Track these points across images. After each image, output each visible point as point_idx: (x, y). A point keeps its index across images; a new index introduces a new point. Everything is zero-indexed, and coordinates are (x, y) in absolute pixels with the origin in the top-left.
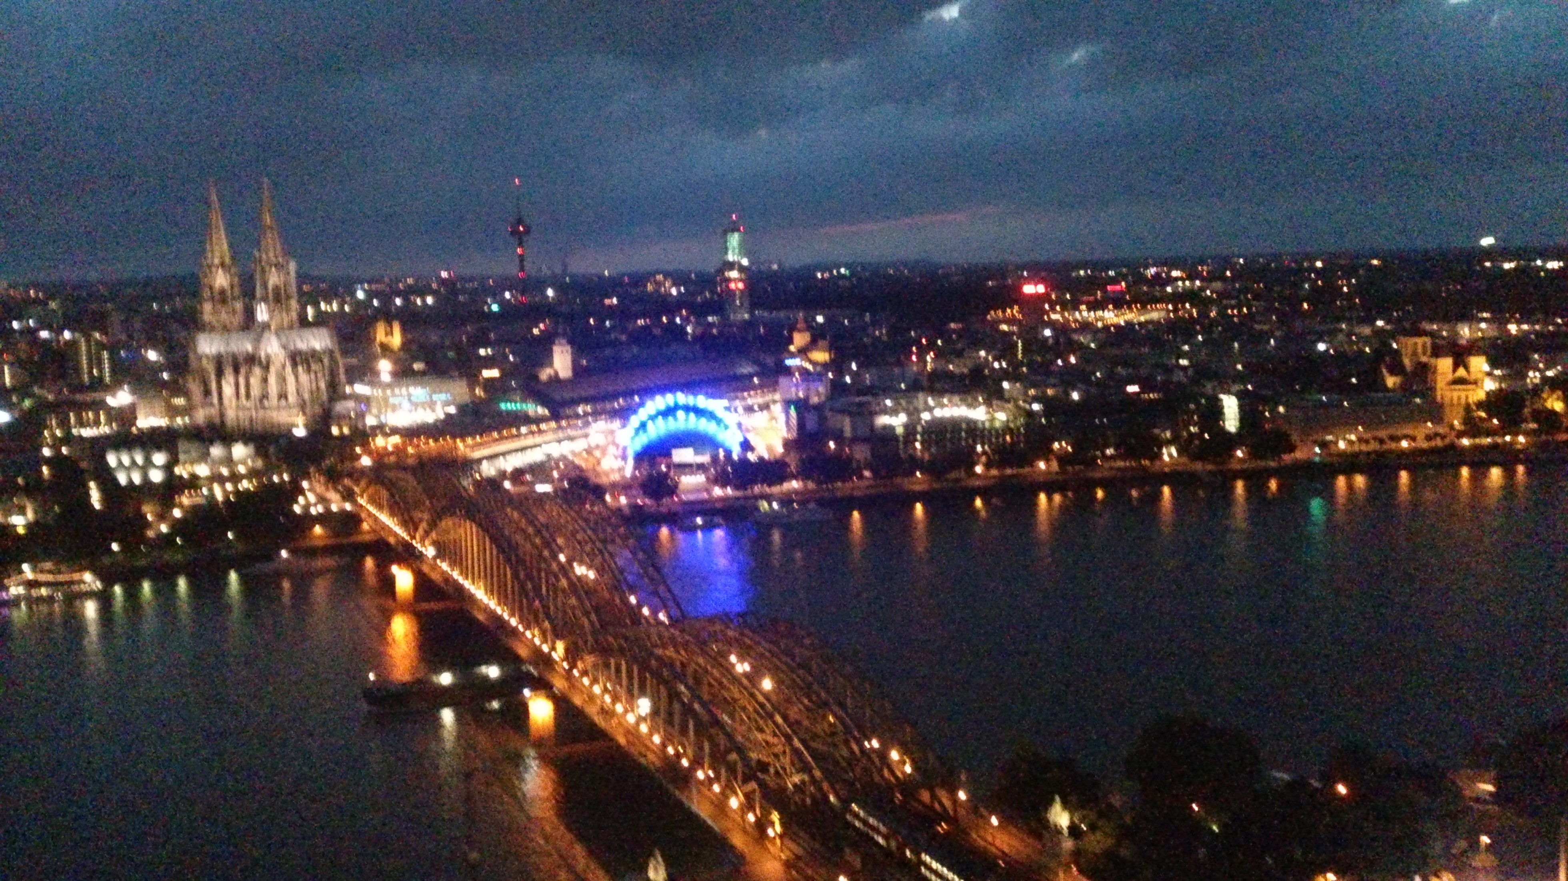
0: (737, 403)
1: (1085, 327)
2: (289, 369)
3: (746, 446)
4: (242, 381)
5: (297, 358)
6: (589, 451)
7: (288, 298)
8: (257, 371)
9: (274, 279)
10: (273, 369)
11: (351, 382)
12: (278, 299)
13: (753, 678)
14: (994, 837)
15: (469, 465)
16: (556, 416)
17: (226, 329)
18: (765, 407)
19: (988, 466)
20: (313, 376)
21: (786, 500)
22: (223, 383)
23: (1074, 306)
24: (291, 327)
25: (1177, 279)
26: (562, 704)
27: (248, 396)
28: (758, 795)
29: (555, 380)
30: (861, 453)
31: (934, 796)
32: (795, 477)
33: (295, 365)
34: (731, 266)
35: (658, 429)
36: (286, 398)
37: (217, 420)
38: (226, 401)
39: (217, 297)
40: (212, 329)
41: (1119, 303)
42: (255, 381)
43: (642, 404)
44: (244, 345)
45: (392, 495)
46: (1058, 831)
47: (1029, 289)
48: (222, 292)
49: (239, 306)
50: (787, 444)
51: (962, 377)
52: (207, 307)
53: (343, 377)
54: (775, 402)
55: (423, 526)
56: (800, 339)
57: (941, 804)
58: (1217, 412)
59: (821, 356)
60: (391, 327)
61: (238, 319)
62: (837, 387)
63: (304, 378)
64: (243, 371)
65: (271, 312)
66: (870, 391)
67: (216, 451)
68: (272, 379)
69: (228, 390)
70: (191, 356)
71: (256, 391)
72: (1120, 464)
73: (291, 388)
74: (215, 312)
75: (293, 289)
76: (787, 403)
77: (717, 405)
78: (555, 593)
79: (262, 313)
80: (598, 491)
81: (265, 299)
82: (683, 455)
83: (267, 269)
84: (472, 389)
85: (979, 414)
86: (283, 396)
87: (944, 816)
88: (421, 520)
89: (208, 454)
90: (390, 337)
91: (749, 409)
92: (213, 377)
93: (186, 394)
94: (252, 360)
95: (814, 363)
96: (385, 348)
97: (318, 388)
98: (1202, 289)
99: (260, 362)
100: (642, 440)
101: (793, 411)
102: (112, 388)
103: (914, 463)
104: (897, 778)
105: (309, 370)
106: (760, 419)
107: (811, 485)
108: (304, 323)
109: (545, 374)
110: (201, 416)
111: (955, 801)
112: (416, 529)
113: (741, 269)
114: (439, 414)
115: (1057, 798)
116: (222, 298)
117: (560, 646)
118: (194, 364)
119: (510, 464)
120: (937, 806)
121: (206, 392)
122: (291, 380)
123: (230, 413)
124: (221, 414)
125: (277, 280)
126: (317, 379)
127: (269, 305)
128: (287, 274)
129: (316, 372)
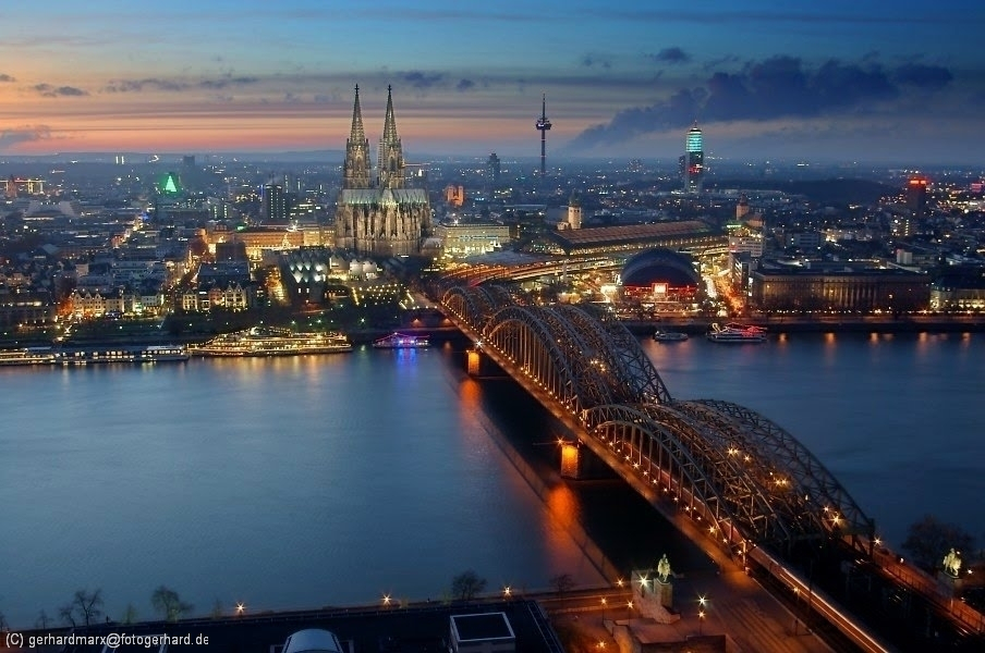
2: (399, 215)
4: (369, 221)
5: (404, 208)
7: (400, 167)
8: (379, 214)
9: (392, 154)
10: (389, 214)
12: (393, 168)
14: (901, 571)
15: (514, 284)
16: (567, 256)
17: (360, 187)
20: (413, 219)
22: (358, 222)
24: (400, 187)
26: (584, 450)
27: (372, 231)
29: (569, 230)
31: (855, 539)
33: (402, 212)
36: (396, 234)
37: (352, 246)
38: (359, 235)
39: (356, 165)
40: (352, 187)
42: (377, 221)
48: (360, 161)
50: (734, 286)
52: (350, 171)
53: (431, 222)
54: (725, 254)
56: (741, 211)
57: (860, 545)
59: (756, 223)
60: (457, 189)
61: (368, 180)
63: (408, 220)
64: (370, 215)
65: (389, 177)
67: (354, 266)
68: (388, 221)
69: (360, 227)
70: (339, 204)
71: (377, 229)
73: (399, 227)
74: (354, 175)
76: (735, 255)
79: (383, 177)
84: (513, 233)
86: (394, 232)
87: (862, 554)
88: (487, 320)
89: (348, 268)
90: (456, 196)
92: (351, 218)
93: (335, 228)
94: (376, 208)
97: (416, 228)
99: (381, 210)
102: (289, 222)
105: (410, 216)
109: (561, 226)
110: (342, 242)
111: (872, 544)
114: (492, 249)
115: (952, 550)
116: (360, 166)
117: (585, 412)
118: (339, 208)
120: (857, 547)
121: (347, 228)
122: (399, 221)
123: (361, 242)
124: (355, 242)
125: (394, 157)
126: (415, 222)
127: (388, 172)
128: (400, 153)
129: (415, 217)
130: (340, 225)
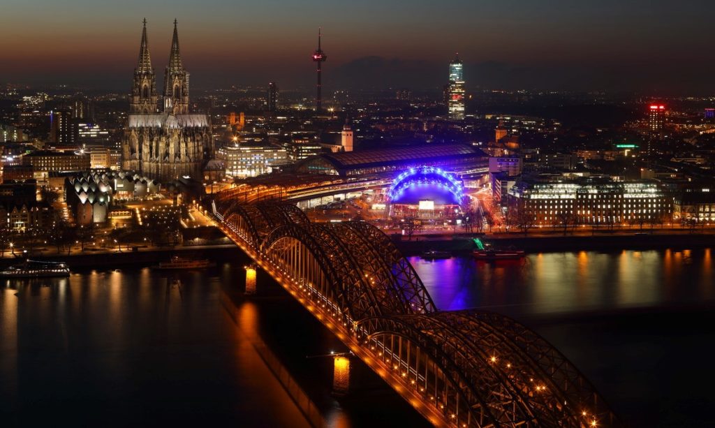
0: (460, 173)
1: (691, 133)
2: (182, 139)
3: (467, 201)
4: (154, 144)
5: (188, 133)
7: (184, 95)
8: (164, 139)
9: (176, 83)
10: (173, 138)
11: (218, 149)
12: (177, 96)
15: (291, 204)
16: (343, 176)
17: (146, 112)
18: (477, 177)
20: (196, 143)
22: (143, 146)
24: (184, 113)
27: (157, 155)
29: (342, 152)
33: (186, 136)
35: (411, 187)
36: (180, 157)
37: (138, 169)
38: (144, 158)
39: (142, 93)
40: (138, 113)
42: (161, 145)
44: (156, 122)
45: (245, 220)
48: (146, 89)
49: (155, 98)
50: (493, 200)
52: (137, 99)
53: (213, 145)
54: (485, 173)
55: (266, 240)
56: (500, 134)
59: (514, 145)
60: (239, 115)
61: (153, 107)
63: (190, 144)
64: (155, 139)
65: (173, 103)
67: (138, 187)
68: (172, 145)
69: (146, 150)
70: (126, 128)
71: (161, 151)
73: (183, 151)
74: (140, 102)
75: (187, 90)
76: (494, 174)
77: (448, 174)
79: (168, 103)
81: (170, 96)
82: (426, 205)
83: (173, 77)
86: (178, 155)
89: (134, 189)
90: (238, 122)
91: (468, 177)
92: (137, 142)
93: (121, 151)
94: (161, 132)
95: (509, 150)
96: (235, 128)
97: (198, 151)
99: (166, 134)
100: (400, 193)
101: (497, 181)
102: (77, 145)
105: (193, 140)
106: (474, 185)
108: (192, 111)
109: (335, 149)
110: (129, 165)
114: (270, 171)
116: (145, 94)
117: (355, 324)
118: (126, 133)
119: (314, 204)
121: (133, 151)
122: (183, 145)
123: (146, 164)
124: (141, 164)
125: (178, 85)
126: (198, 145)
127: (172, 99)
128: (185, 81)
129: (198, 141)
130: (127, 149)
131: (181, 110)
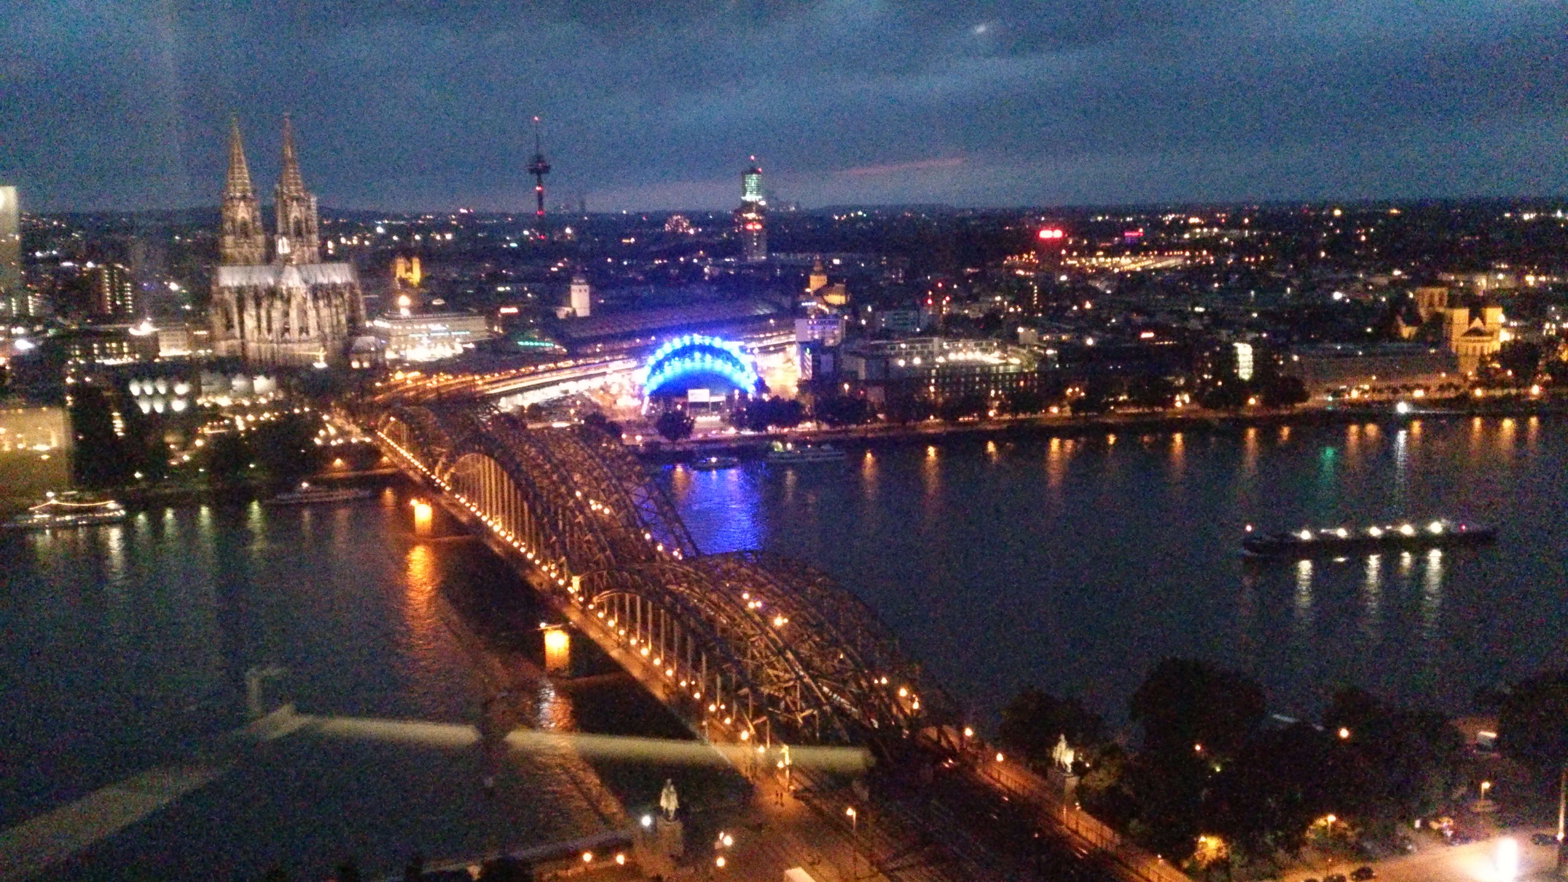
0: (753, 344)
1: (1102, 272)
2: (310, 304)
3: (761, 386)
4: (263, 313)
5: (318, 292)
6: (605, 389)
7: (309, 232)
8: (278, 304)
9: (295, 212)
10: (294, 303)
11: (371, 318)
12: (299, 233)
13: (764, 615)
14: (999, 772)
15: (489, 400)
16: (573, 355)
17: (247, 262)
18: (780, 348)
19: (1002, 410)
20: (334, 310)
21: (800, 441)
22: (246, 317)
23: (1091, 251)
24: (312, 262)
25: (1195, 226)
26: (577, 636)
27: (270, 330)
28: (768, 728)
29: (572, 318)
30: (875, 395)
31: (941, 732)
32: (810, 419)
33: (316, 298)
34: (748, 206)
35: (675, 369)
36: (307, 333)
37: (239, 354)
38: (248, 336)
39: (239, 230)
40: (233, 262)
41: (1136, 249)
42: (275, 314)
43: (658, 344)
44: (265, 278)
45: (412, 430)
46: (1062, 767)
47: (1045, 234)
48: (245, 224)
49: (260, 239)
50: (803, 385)
51: (978, 321)
52: (229, 240)
53: (363, 312)
54: (790, 343)
55: (443, 459)
56: (816, 282)
57: (947, 738)
58: (1231, 359)
59: (837, 299)
60: (411, 262)
61: (260, 252)
62: (853, 330)
63: (325, 312)
64: (265, 304)
65: (292, 246)
66: (886, 334)
67: (238, 383)
68: (293, 313)
69: (250, 323)
70: (214, 288)
71: (276, 325)
72: (1133, 410)
73: (312, 323)
74: (237, 245)
75: (314, 223)
76: (804, 345)
77: (732, 346)
78: (572, 528)
79: (283, 246)
80: (615, 430)
81: (285, 234)
82: (697, 395)
83: (289, 202)
84: (491, 325)
85: (993, 358)
86: (304, 330)
87: (951, 753)
88: (440, 454)
89: (230, 387)
90: (409, 274)
91: (765, 350)
92: (235, 310)
93: (209, 327)
94: (273, 293)
95: (828, 305)
96: (404, 282)
97: (339, 322)
98: (1219, 236)
99: (282, 297)
100: (659, 379)
101: (808, 355)
102: (136, 318)
103: (929, 408)
104: (905, 715)
105: (329, 305)
106: (776, 360)
107: (825, 427)
108: (325, 258)
109: (562, 313)
110: (223, 348)
111: (962, 737)
112: (436, 462)
113: (760, 210)
114: (459, 350)
115: (1062, 737)
116: (244, 231)
117: (576, 581)
118: (216, 297)
119: (527, 400)
120: (944, 743)
121: (229, 325)
122: (312, 313)
123: (252, 346)
124: (243, 346)
125: (298, 215)
126: (337, 313)
127: (289, 239)
128: (309, 208)
129: (336, 306)
130: (218, 321)
131: (307, 256)
